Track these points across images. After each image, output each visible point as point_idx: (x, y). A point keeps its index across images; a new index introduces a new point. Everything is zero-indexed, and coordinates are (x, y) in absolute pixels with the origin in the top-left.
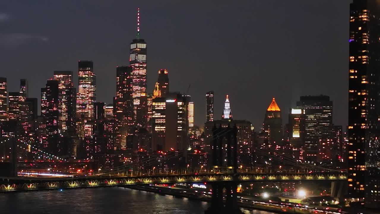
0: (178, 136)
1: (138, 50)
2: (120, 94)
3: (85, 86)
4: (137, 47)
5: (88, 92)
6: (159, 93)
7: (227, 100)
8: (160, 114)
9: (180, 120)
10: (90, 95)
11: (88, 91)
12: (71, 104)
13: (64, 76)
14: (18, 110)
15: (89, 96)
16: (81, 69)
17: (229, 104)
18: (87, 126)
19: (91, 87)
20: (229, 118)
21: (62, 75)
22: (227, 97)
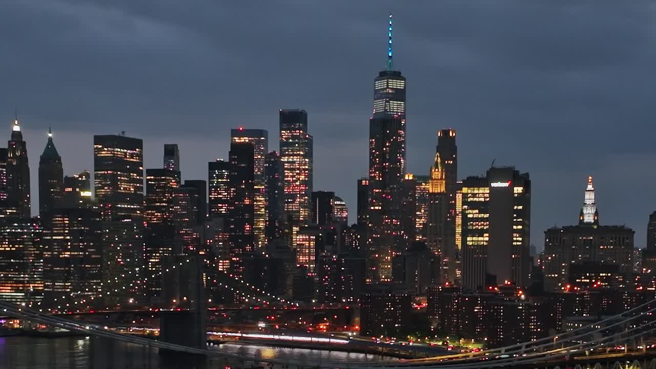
0: (513, 256)
1: (390, 91)
2: (377, 172)
3: (293, 159)
4: (388, 86)
5: (298, 171)
6: (442, 174)
7: (590, 187)
8: (477, 211)
9: (518, 224)
10: (302, 177)
11: (299, 169)
12: (276, 192)
13: (250, 139)
14: (164, 204)
15: (301, 179)
16: (285, 126)
17: (593, 194)
18: (301, 237)
19: (304, 162)
20: (593, 221)
21: (247, 138)
22: (590, 181)
